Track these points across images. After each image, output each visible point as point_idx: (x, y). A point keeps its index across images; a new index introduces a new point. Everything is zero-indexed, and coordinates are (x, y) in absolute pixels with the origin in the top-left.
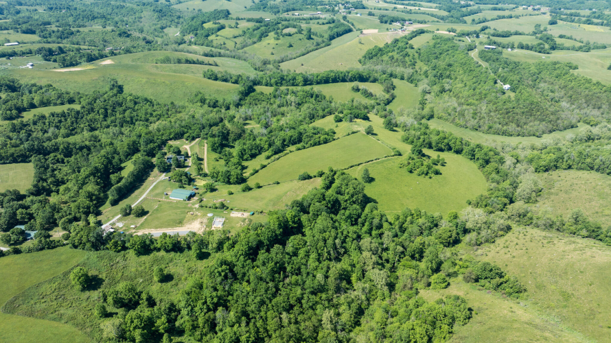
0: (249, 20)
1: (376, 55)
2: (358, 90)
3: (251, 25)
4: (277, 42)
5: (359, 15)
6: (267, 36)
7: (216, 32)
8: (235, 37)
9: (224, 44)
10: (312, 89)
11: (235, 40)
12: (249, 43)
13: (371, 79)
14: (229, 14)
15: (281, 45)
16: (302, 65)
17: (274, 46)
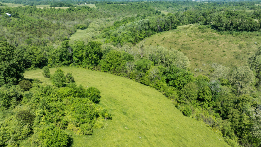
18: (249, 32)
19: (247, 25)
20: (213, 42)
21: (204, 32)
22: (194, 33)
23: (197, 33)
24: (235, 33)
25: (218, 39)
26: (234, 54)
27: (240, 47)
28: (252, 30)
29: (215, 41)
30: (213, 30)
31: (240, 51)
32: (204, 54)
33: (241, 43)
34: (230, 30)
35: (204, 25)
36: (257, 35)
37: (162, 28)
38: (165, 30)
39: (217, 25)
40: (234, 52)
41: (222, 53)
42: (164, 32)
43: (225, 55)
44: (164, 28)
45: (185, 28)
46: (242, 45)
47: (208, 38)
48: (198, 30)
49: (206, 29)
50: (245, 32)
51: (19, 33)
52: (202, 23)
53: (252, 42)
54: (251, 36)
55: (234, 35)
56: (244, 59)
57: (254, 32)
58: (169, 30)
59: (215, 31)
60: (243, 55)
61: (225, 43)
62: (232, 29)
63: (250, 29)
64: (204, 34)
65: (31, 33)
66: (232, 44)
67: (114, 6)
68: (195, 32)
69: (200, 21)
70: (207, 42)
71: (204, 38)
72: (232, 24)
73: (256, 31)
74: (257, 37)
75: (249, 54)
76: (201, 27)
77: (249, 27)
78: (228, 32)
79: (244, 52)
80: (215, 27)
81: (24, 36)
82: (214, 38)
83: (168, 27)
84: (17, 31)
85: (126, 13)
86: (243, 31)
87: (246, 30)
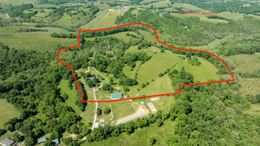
0: (48, 8)
1: (122, 20)
2: (129, 35)
3: (51, 10)
4: (71, 17)
5: (98, 4)
6: (63, 15)
7: (34, 15)
8: (46, 17)
9: (42, 20)
10: (112, 36)
11: (47, 18)
12: (56, 19)
13: (129, 30)
14: (33, 6)
15: (74, 19)
16: (92, 27)
17: (71, 19)
51: (189, 38)
65: (193, 39)
81: (190, 40)
84: (188, 37)
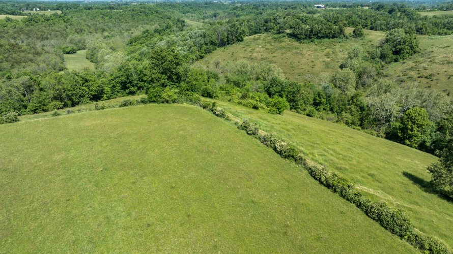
18: (331, 39)
19: (327, 31)
20: (296, 53)
21: (281, 42)
22: (269, 45)
23: (273, 44)
24: (316, 40)
25: (301, 49)
26: (324, 63)
27: (327, 55)
28: (333, 37)
29: (299, 51)
30: (291, 39)
31: (329, 59)
32: (292, 67)
33: (327, 51)
34: (310, 38)
35: (278, 33)
36: (339, 42)
37: (225, 40)
38: (228, 44)
39: (296, 33)
40: (324, 61)
41: (312, 64)
42: (228, 46)
43: (315, 65)
44: (228, 41)
45: (255, 39)
46: (328, 53)
47: (289, 49)
48: (273, 41)
49: (282, 39)
50: (326, 40)
52: (275, 32)
53: (337, 50)
54: (334, 43)
55: (316, 43)
56: (335, 67)
57: (335, 39)
58: (234, 43)
59: (293, 40)
60: (332, 63)
61: (310, 52)
62: (313, 36)
63: (331, 36)
64: (282, 44)
66: (318, 54)
67: (101, 13)
68: (269, 42)
69: (271, 29)
70: (290, 53)
71: (284, 49)
72: (311, 31)
73: (337, 37)
74: (340, 44)
75: (338, 62)
76: (276, 36)
77: (329, 34)
78: (309, 41)
79: (333, 60)
80: (293, 36)
82: (295, 48)
83: (233, 40)
85: (129, 25)
86: (324, 38)
87: (327, 37)
